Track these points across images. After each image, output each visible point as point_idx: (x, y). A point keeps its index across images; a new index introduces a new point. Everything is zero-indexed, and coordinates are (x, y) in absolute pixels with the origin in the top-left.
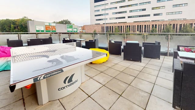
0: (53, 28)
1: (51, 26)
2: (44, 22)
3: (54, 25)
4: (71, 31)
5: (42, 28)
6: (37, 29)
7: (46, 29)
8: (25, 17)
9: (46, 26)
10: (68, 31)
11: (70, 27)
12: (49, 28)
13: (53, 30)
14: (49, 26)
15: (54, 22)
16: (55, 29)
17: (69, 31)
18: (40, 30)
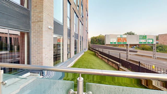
0: (124, 40)
1: (122, 38)
2: (116, 35)
3: (125, 36)
4: (144, 43)
5: (114, 40)
6: (111, 41)
7: (118, 41)
8: (101, 35)
9: (118, 38)
10: (140, 43)
11: (143, 38)
12: (121, 40)
13: (123, 41)
14: (121, 38)
15: (125, 34)
16: (126, 41)
17: (142, 43)
18: (113, 42)
